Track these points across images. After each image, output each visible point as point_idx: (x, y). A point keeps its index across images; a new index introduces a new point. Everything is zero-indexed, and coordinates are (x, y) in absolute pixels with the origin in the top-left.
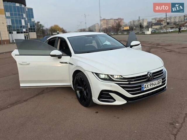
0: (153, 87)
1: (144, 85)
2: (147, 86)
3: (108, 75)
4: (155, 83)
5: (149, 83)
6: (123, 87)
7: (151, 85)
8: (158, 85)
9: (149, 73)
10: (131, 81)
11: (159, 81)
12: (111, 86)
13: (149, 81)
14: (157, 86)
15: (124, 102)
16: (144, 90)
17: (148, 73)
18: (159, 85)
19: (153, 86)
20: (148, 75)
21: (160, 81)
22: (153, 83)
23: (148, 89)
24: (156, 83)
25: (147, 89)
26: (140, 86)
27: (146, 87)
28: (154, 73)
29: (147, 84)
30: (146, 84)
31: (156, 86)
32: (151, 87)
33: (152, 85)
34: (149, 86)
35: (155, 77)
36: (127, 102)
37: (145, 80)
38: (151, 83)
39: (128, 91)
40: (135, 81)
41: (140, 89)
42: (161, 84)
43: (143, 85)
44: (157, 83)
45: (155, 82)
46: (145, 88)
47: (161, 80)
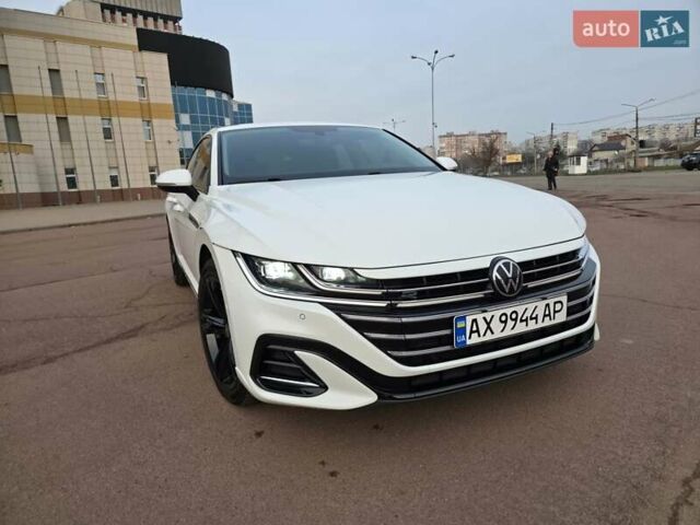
0: (516, 331)
1: (469, 319)
2: (486, 325)
3: (294, 265)
4: (528, 314)
5: (495, 313)
6: (359, 327)
7: (505, 322)
8: (548, 323)
9: (500, 263)
10: (398, 297)
11: (551, 302)
12: (302, 316)
13: (496, 299)
14: (541, 325)
15: (365, 397)
16: (469, 342)
17: (494, 263)
18: (553, 322)
19: (521, 328)
20: (495, 274)
21: (558, 307)
22: (520, 309)
23: (489, 337)
24: (537, 312)
25: (482, 339)
26: (448, 323)
27: (478, 331)
28: (525, 265)
29: (485, 315)
30: (479, 317)
31: (532, 326)
32: (508, 332)
33: (510, 323)
34: (496, 325)
35: (531, 285)
36: (379, 398)
37: (479, 295)
38: (508, 311)
39: (383, 345)
40: (421, 295)
41: (448, 340)
42: (561, 317)
43: (464, 318)
44: (540, 312)
45: (531, 307)
46: (472, 332)
47: (564, 299)
